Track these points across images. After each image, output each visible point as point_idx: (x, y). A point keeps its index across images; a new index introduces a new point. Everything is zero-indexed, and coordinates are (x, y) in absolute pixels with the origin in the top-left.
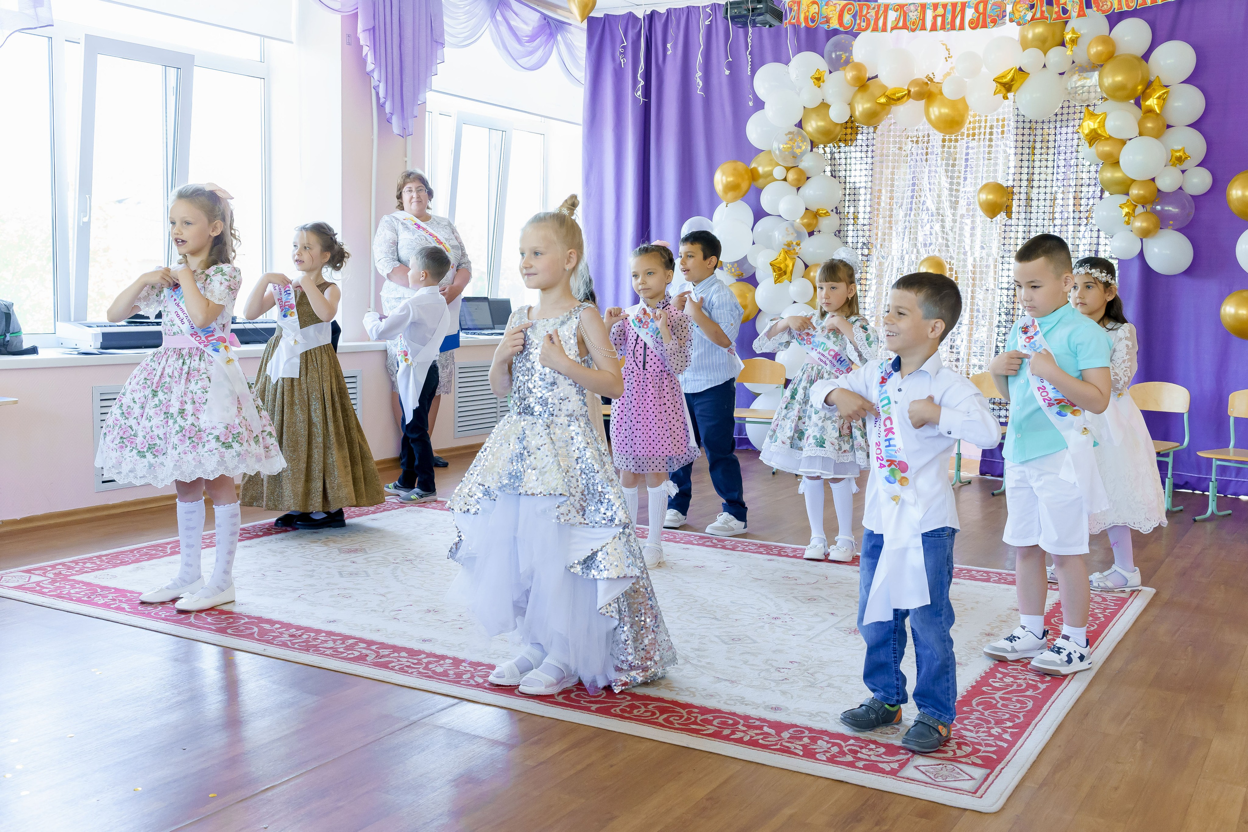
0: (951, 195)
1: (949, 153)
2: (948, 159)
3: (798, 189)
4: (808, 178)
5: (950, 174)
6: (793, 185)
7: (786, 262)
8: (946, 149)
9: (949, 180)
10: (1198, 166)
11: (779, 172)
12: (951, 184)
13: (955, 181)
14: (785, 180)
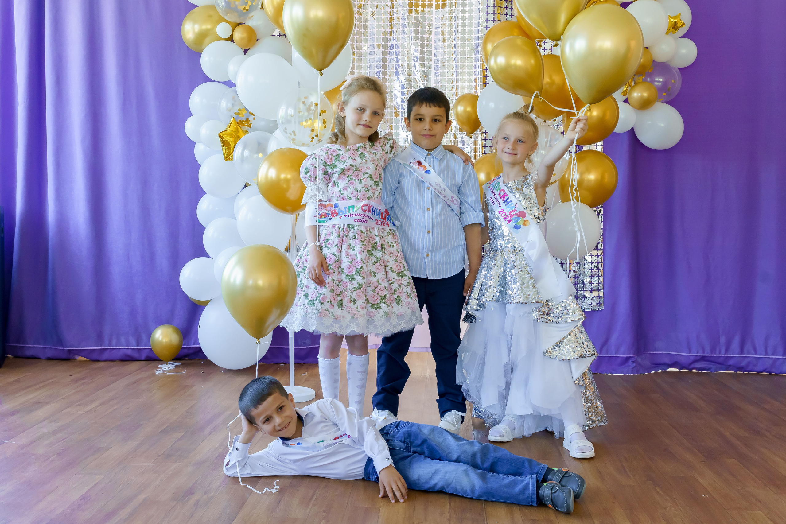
0: (422, 66)
1: (416, 18)
2: (416, 25)
3: (246, 51)
4: (257, 40)
5: (419, 42)
6: (239, 45)
7: (239, 134)
8: (413, 14)
9: (419, 49)
10: (683, 37)
11: (223, 30)
12: (422, 52)
13: (426, 49)
14: (231, 39)
